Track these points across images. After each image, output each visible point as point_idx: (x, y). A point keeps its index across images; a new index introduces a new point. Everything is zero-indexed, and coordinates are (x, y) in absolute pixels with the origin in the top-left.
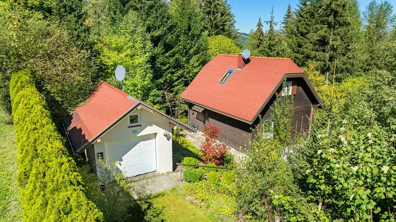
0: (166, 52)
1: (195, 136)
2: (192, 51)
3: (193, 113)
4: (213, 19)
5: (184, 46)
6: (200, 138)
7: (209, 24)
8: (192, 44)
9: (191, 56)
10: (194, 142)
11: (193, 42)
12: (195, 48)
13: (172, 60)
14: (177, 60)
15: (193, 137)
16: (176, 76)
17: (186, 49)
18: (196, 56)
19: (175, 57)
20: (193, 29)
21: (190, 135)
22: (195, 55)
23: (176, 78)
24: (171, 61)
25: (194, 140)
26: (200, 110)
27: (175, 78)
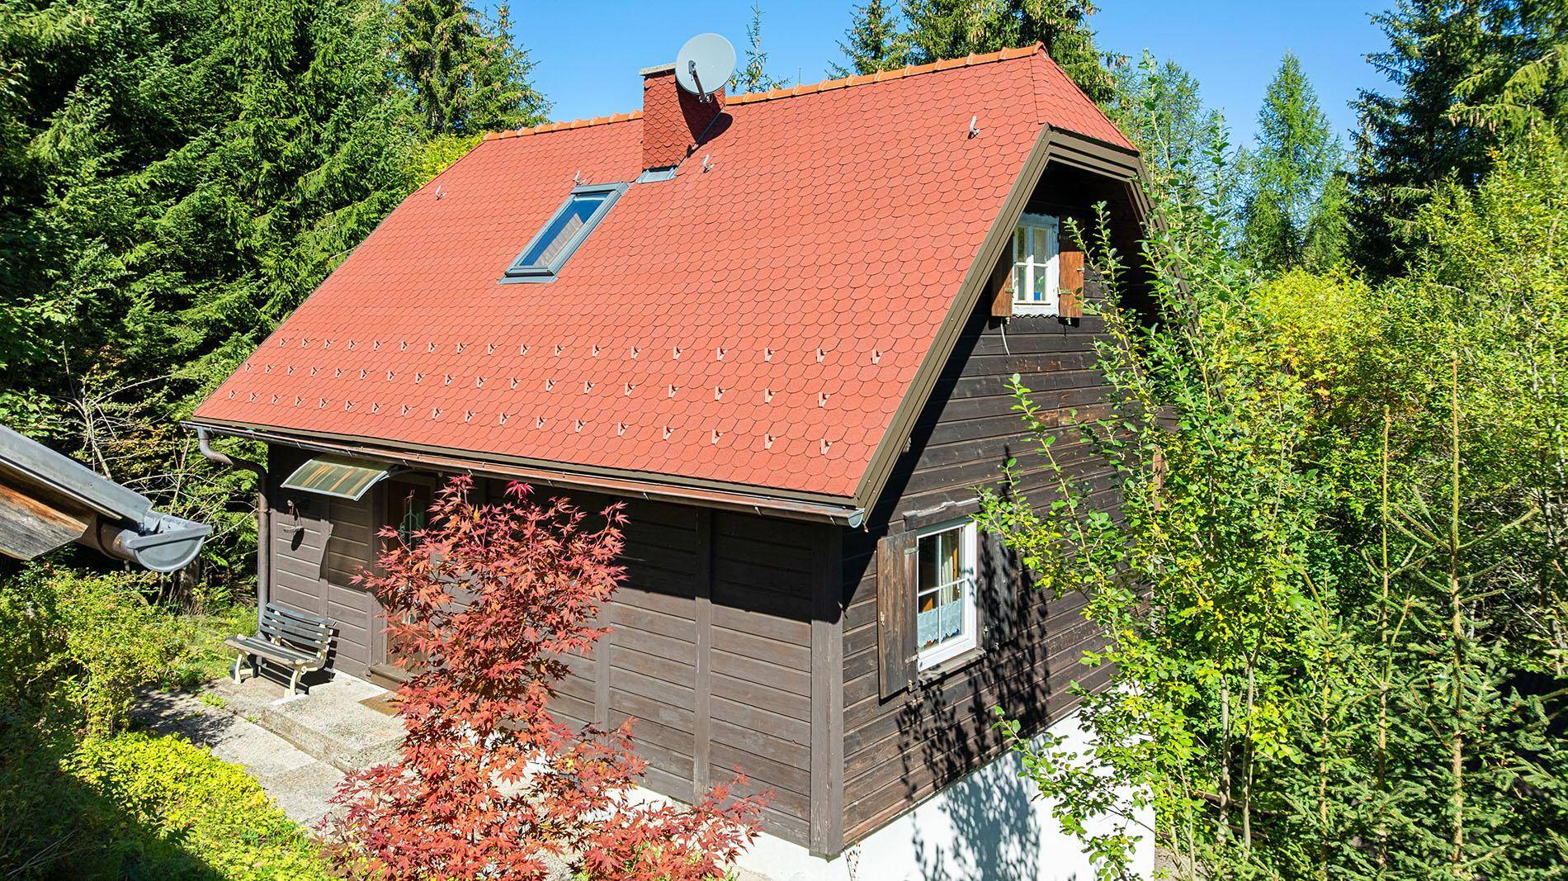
0: (131, 164)
1: (307, 720)
2: (313, 182)
3: (299, 536)
4: (441, 92)
5: (262, 137)
6: (347, 732)
7: (424, 116)
8: (317, 140)
9: (308, 212)
10: (288, 781)
11: (327, 132)
12: (336, 164)
13: (170, 217)
14: (207, 219)
15: (284, 731)
16: (196, 325)
17: (273, 155)
18: (340, 213)
19: (194, 198)
20: (323, 50)
21: (265, 719)
22: (336, 206)
23: (198, 337)
24: (165, 222)
25: (292, 759)
26: (351, 482)
27: (189, 337)
